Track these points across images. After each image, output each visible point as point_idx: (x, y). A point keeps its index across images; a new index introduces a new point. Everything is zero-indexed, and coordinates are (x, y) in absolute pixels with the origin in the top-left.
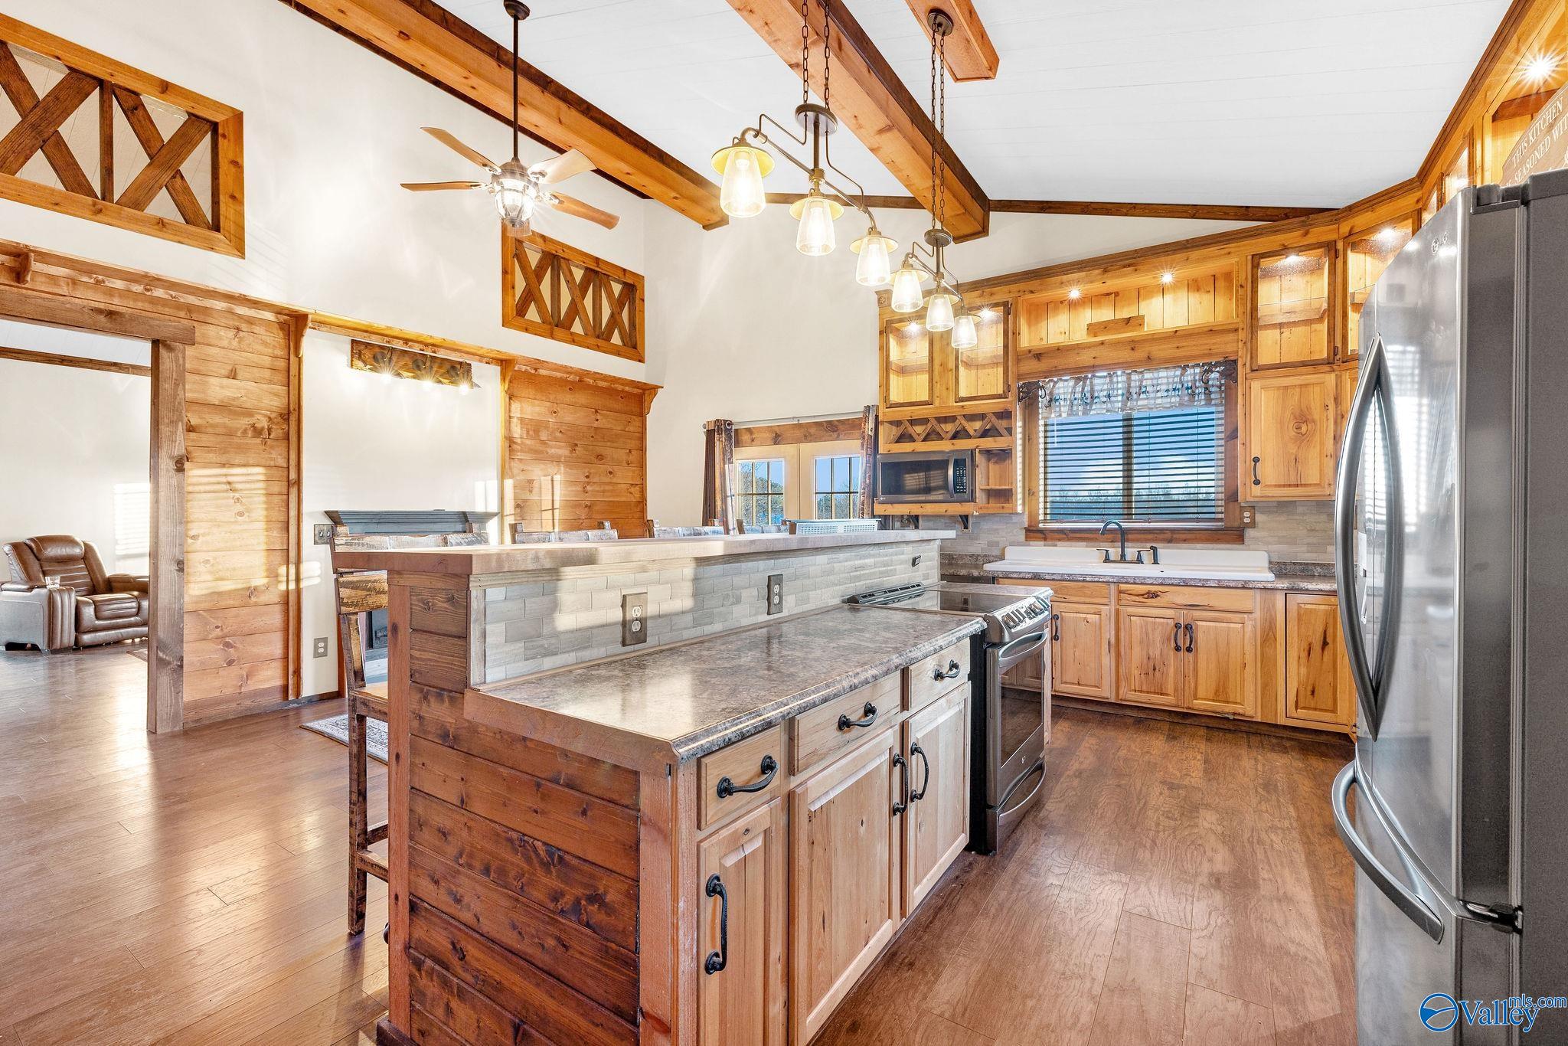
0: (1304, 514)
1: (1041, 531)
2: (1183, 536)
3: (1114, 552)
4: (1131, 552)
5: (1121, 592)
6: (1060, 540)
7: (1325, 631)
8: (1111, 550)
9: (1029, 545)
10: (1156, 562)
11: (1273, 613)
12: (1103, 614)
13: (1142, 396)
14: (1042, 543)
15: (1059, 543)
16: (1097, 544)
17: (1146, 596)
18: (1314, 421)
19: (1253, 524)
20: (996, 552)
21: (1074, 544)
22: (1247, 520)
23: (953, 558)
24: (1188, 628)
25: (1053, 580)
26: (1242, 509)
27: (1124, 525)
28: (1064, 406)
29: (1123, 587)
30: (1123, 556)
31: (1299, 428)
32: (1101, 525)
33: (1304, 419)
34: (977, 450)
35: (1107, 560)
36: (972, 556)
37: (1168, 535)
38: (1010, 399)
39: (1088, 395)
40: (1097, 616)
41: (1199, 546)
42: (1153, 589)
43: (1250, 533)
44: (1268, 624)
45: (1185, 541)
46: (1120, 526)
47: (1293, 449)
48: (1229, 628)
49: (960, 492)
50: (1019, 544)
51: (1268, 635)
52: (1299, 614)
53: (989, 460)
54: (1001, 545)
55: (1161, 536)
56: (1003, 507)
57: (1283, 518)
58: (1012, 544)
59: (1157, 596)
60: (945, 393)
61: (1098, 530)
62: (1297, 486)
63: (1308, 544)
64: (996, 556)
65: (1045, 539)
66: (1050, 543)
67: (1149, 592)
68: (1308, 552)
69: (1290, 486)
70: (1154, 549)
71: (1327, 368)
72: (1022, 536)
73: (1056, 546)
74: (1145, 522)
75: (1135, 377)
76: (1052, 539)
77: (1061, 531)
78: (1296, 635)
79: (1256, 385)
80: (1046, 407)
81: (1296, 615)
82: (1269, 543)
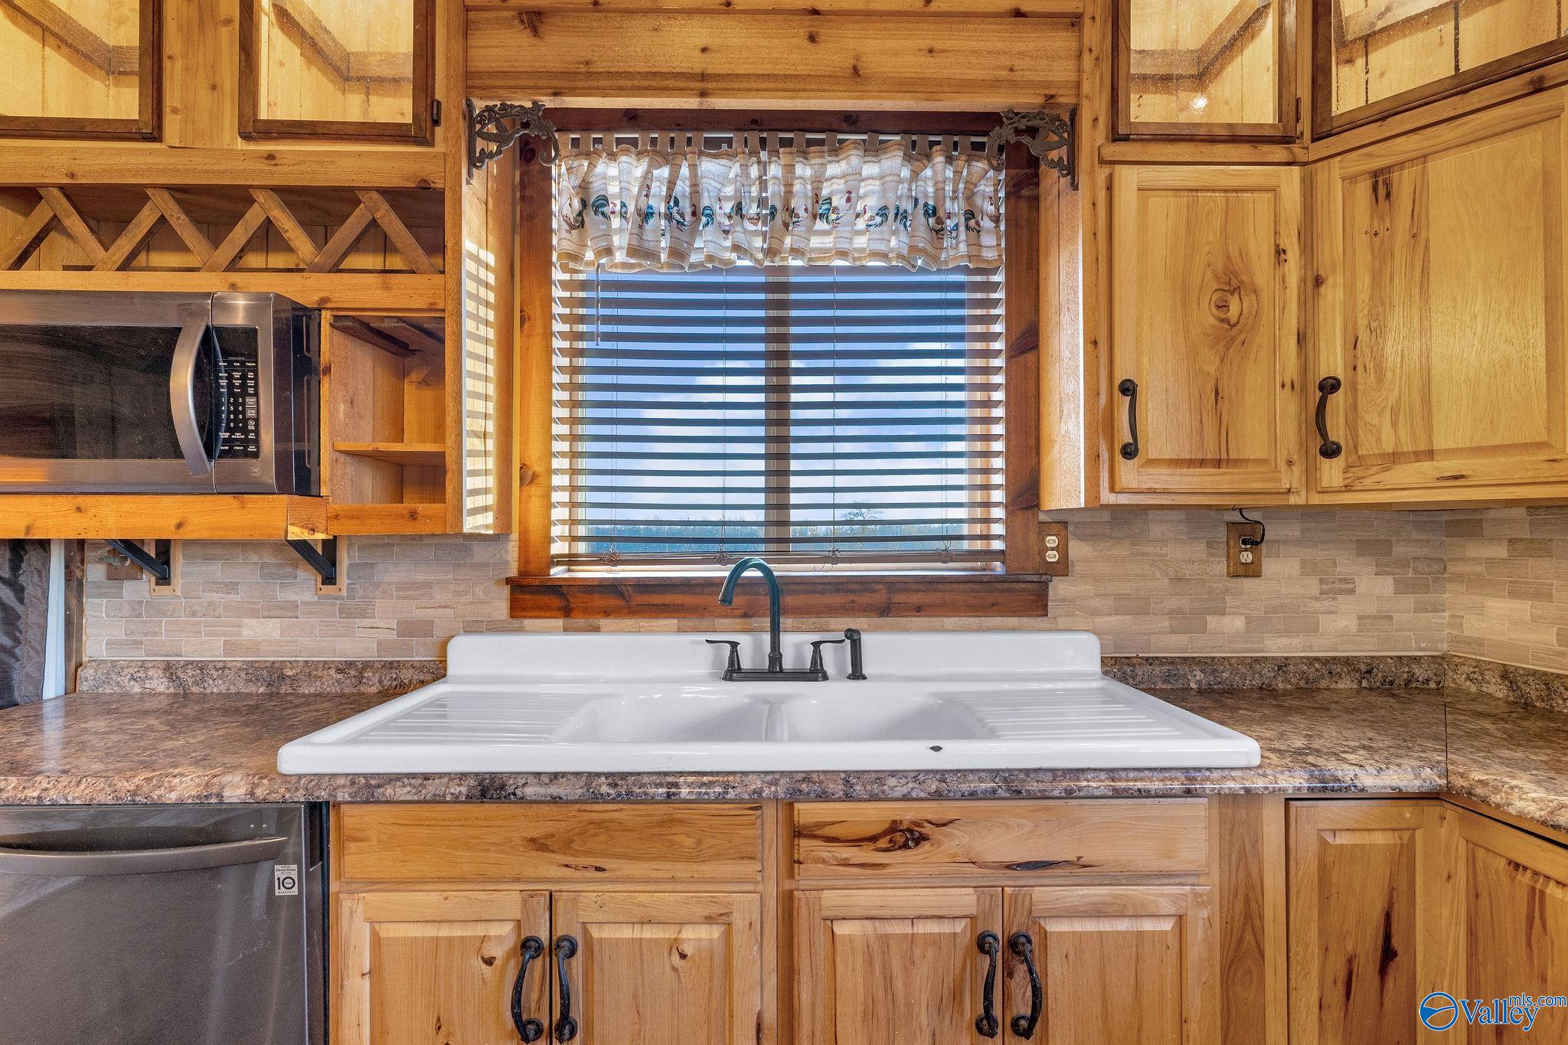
0: (1163, 541)
1: (557, 589)
2: (915, 599)
3: (752, 648)
4: (795, 645)
5: (797, 832)
6: (607, 613)
7: (1388, 916)
8: (744, 641)
9: (521, 630)
10: (857, 674)
11: (1254, 869)
12: (739, 922)
13: (821, 225)
14: (559, 622)
15: (604, 622)
16: (706, 622)
17: (883, 843)
18: (1255, 292)
19: (1063, 568)
20: (421, 653)
21: (644, 623)
22: (1052, 557)
23: (282, 677)
24: (1017, 946)
25: (556, 800)
26: (1044, 528)
27: (779, 570)
28: (620, 230)
29: (808, 812)
30: (776, 657)
31: (1223, 306)
32: (723, 572)
33: (1235, 283)
34: (326, 317)
35: (734, 672)
36: (344, 668)
37: (879, 597)
38: (440, 147)
39: (686, 207)
40: (716, 932)
41: (950, 622)
42: (908, 813)
43: (1059, 588)
44: (1239, 906)
45: (918, 610)
46: (767, 572)
47: (1209, 360)
48: (1140, 935)
49: (230, 454)
50: (493, 628)
51: (1240, 941)
52: (1323, 869)
53: (402, 374)
54: (439, 634)
55: (864, 599)
56: (413, 515)
57: (1123, 550)
58: (473, 628)
59: (921, 839)
60: (203, 97)
61: (708, 585)
62: (1218, 463)
63: (1171, 612)
64: (420, 667)
65: (567, 612)
66: (581, 622)
67: (894, 828)
68: (1173, 631)
69: (1202, 463)
70: (853, 638)
71: (1278, 153)
72: (500, 605)
73: (596, 629)
74: (824, 560)
75: (803, 170)
76: (587, 611)
77: (612, 587)
78: (1313, 934)
79: (1129, 178)
80: (572, 227)
81: (1314, 868)
82: (1095, 613)
